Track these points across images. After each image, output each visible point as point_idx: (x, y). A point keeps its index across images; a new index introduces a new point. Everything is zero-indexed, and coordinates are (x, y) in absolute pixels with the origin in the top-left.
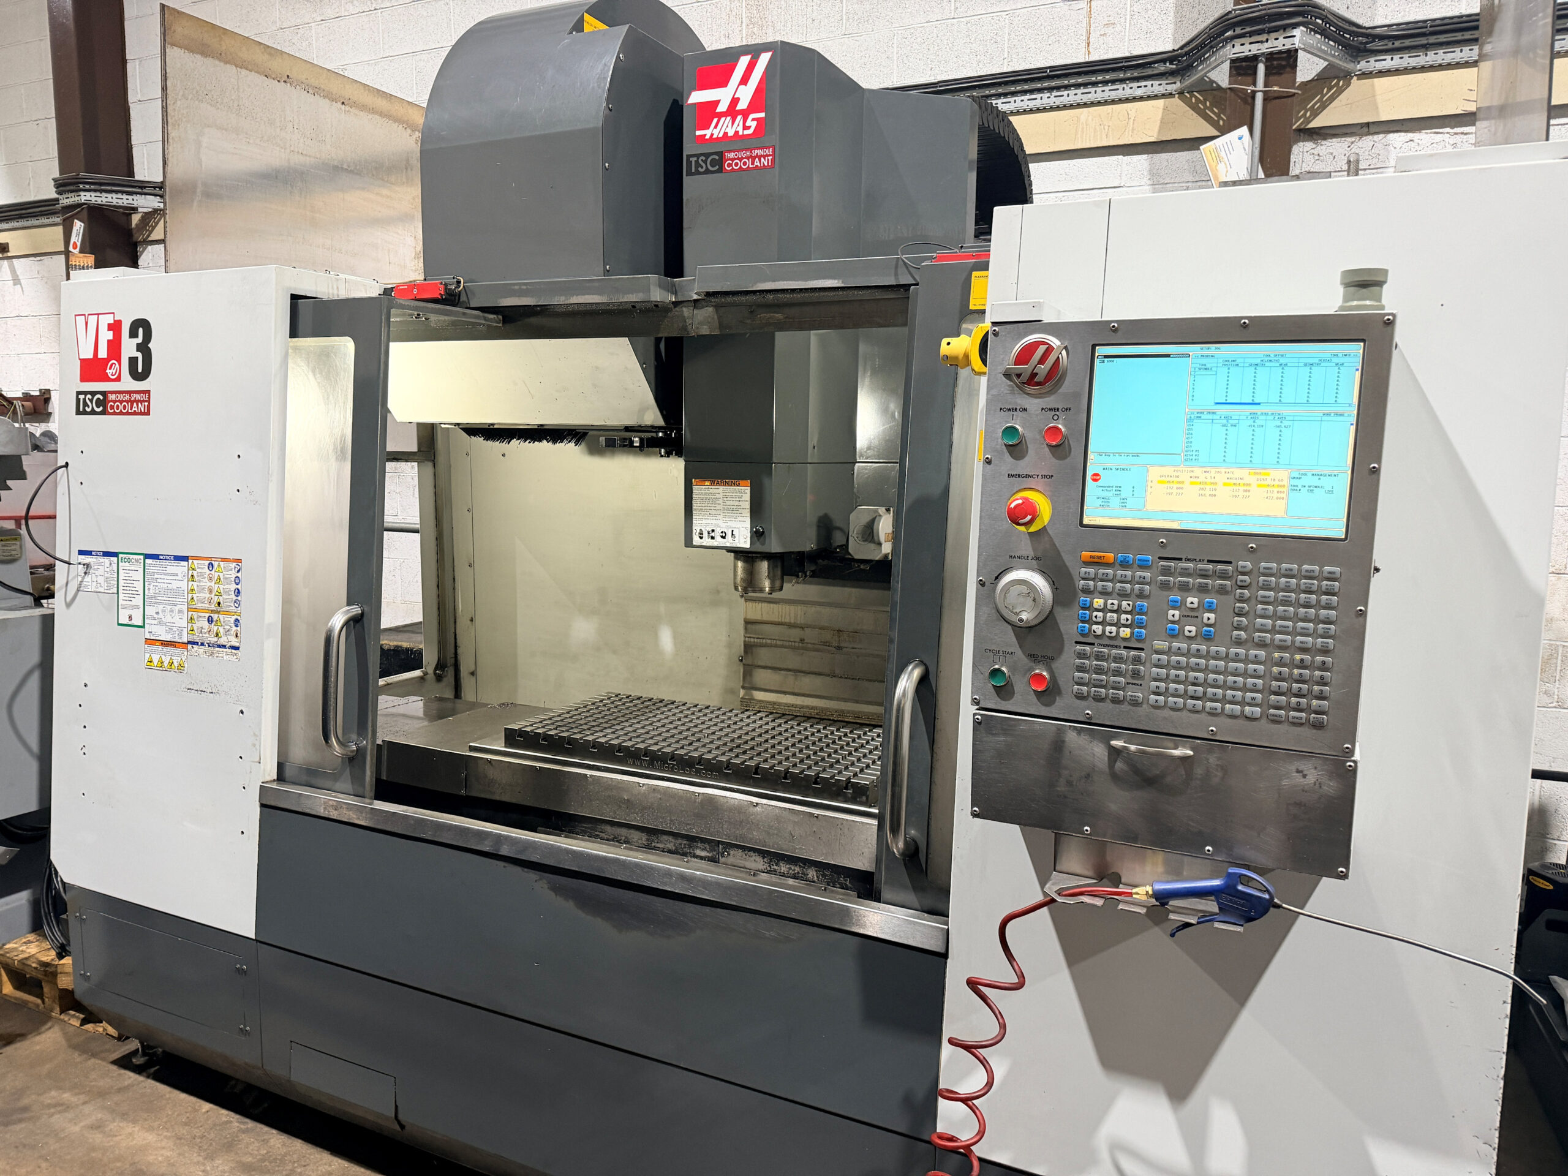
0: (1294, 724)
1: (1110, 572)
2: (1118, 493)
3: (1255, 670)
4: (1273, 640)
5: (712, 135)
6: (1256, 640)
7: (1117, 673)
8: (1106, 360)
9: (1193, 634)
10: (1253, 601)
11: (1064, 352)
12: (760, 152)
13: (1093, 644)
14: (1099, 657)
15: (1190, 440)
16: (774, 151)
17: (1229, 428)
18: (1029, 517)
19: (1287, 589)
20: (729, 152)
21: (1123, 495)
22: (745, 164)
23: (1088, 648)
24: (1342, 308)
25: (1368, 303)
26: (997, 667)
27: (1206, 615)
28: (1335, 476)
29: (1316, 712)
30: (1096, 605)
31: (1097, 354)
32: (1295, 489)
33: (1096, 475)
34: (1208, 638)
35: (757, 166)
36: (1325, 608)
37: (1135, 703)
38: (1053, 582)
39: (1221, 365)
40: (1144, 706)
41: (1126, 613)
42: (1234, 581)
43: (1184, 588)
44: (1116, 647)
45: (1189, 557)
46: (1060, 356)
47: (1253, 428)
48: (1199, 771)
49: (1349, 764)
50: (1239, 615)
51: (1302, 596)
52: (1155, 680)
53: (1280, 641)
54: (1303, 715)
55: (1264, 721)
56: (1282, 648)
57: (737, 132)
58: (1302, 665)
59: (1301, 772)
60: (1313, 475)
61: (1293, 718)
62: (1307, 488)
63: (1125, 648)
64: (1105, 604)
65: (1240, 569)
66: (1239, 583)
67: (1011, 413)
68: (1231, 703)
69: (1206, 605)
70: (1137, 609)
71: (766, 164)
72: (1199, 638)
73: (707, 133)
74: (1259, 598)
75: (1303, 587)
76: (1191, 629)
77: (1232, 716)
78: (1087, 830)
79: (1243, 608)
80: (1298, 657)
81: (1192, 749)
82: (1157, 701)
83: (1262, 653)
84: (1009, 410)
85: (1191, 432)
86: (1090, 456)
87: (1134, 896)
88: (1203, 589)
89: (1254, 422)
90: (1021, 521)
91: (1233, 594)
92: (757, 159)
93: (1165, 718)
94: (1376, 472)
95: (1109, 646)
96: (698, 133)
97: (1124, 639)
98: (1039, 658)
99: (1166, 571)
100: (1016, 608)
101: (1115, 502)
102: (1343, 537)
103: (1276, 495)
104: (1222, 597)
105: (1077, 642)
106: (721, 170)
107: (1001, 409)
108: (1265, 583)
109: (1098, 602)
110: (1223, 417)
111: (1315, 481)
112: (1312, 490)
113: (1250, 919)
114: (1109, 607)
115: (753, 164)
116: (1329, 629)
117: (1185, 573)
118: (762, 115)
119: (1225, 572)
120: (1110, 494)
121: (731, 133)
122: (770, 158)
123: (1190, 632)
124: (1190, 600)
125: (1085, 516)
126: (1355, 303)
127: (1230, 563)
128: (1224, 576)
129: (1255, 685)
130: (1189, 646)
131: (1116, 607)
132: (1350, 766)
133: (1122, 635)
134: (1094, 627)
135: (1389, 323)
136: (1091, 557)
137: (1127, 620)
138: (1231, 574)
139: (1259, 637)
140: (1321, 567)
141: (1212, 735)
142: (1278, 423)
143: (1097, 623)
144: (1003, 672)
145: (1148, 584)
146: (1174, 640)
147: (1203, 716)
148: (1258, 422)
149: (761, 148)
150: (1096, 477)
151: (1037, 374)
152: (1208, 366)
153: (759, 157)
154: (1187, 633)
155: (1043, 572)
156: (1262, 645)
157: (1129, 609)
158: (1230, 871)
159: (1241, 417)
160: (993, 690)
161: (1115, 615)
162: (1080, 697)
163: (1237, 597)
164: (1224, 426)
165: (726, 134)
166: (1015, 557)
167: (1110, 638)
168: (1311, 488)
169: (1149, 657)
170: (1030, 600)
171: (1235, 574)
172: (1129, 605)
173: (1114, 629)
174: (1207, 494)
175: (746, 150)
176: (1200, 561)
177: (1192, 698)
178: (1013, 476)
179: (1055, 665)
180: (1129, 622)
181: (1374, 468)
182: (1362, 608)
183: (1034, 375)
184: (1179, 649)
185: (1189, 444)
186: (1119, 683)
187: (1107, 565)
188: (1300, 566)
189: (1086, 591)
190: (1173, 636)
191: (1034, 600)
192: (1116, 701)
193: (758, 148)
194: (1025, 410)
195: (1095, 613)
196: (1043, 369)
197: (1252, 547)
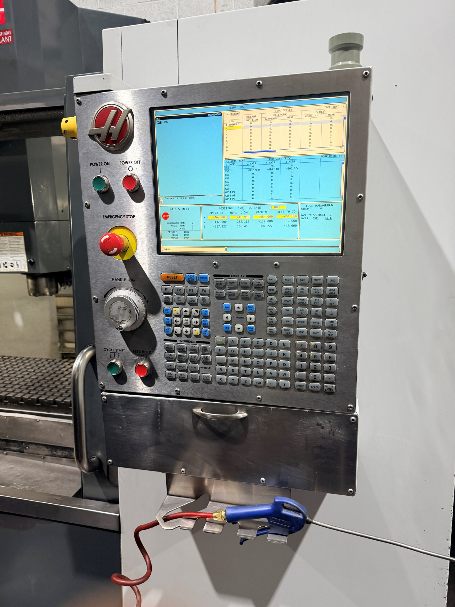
0: (313, 391)
1: (182, 287)
2: (183, 227)
3: (284, 354)
4: (294, 332)
6: (283, 332)
7: (193, 361)
8: (162, 121)
9: (241, 330)
10: (279, 305)
11: (130, 115)
12: (4, 33)
13: (176, 341)
14: (181, 350)
15: (228, 184)
16: (12, 32)
17: (255, 172)
18: (115, 249)
19: (302, 294)
21: (186, 229)
23: (173, 344)
24: (331, 69)
25: (350, 62)
26: (114, 361)
27: (249, 316)
28: (332, 205)
29: (328, 383)
30: (175, 313)
31: (155, 117)
32: (305, 218)
34: (251, 333)
35: (3, 42)
36: (329, 307)
37: (207, 381)
38: (145, 297)
39: (244, 120)
40: (213, 383)
41: (195, 317)
42: (266, 290)
43: (233, 298)
44: (191, 342)
45: (234, 274)
46: (127, 118)
47: (272, 171)
48: (252, 427)
49: (352, 418)
50: (271, 315)
51: (313, 298)
52: (219, 364)
53: (300, 332)
54: (319, 384)
55: (292, 390)
56: (302, 337)
58: (316, 349)
59: (320, 425)
60: (316, 206)
61: (312, 387)
62: (312, 216)
63: (197, 342)
64: (181, 311)
65: (269, 281)
66: (269, 292)
67: (99, 167)
68: (269, 378)
69: (248, 309)
70: (203, 314)
71: (8, 41)
72: (245, 333)
74: (283, 302)
75: (313, 292)
76: (239, 327)
77: (271, 388)
78: (183, 471)
79: (273, 310)
80: (313, 343)
81: (247, 412)
82: (221, 379)
83: (288, 342)
85: (228, 177)
86: (160, 199)
87: (214, 519)
88: (245, 298)
89: (272, 166)
90: (110, 252)
91: (265, 301)
92: (3, 38)
93: (228, 391)
94: (361, 200)
95: (186, 341)
97: (196, 336)
98: (141, 353)
99: (219, 286)
100: (118, 319)
101: (181, 234)
102: (340, 252)
103: (291, 223)
104: (260, 303)
105: (165, 340)
107: (91, 164)
108: (287, 290)
109: (177, 310)
110: (249, 164)
111: (317, 210)
112: (316, 218)
113: (291, 533)
114: (184, 313)
115: (1, 41)
116: (333, 322)
117: (232, 286)
118: (3, 10)
119: (259, 284)
120: (177, 228)
122: (10, 37)
123: (239, 329)
124: (237, 305)
125: (162, 246)
126: (340, 64)
127: (262, 277)
128: (258, 287)
129: (285, 364)
130: (239, 339)
131: (188, 314)
132: (353, 420)
133: (194, 333)
134: (176, 328)
135: (367, 77)
136: (168, 277)
137: (197, 322)
138: (263, 285)
139: (285, 330)
140: (325, 277)
141: (259, 401)
142: (289, 166)
143: (177, 326)
144: (117, 365)
145: (209, 295)
146: (229, 335)
147: (252, 388)
148: (275, 166)
149: (4, 31)
151: (111, 134)
152: (236, 122)
154: (237, 330)
155: (136, 290)
156: (287, 336)
157: (197, 314)
158: (276, 500)
159: (263, 163)
160: (112, 378)
161: (188, 319)
162: (171, 379)
163: (268, 302)
164: (251, 170)
166: (116, 280)
167: (187, 336)
168: (316, 216)
169: (213, 348)
170: (127, 312)
171: (266, 285)
172: (197, 311)
173: (188, 329)
174: (243, 226)
176: (241, 276)
177: (244, 376)
178: (106, 217)
179: (154, 357)
180: (198, 324)
181: (360, 196)
182: (356, 306)
183: (109, 135)
184: (233, 341)
185: (228, 187)
186: (195, 368)
187: (182, 283)
188: (310, 277)
189: (168, 303)
190: (229, 332)
191: (130, 312)
192: (195, 380)
194: (108, 164)
195: (175, 319)
196: (116, 128)
197: (276, 264)
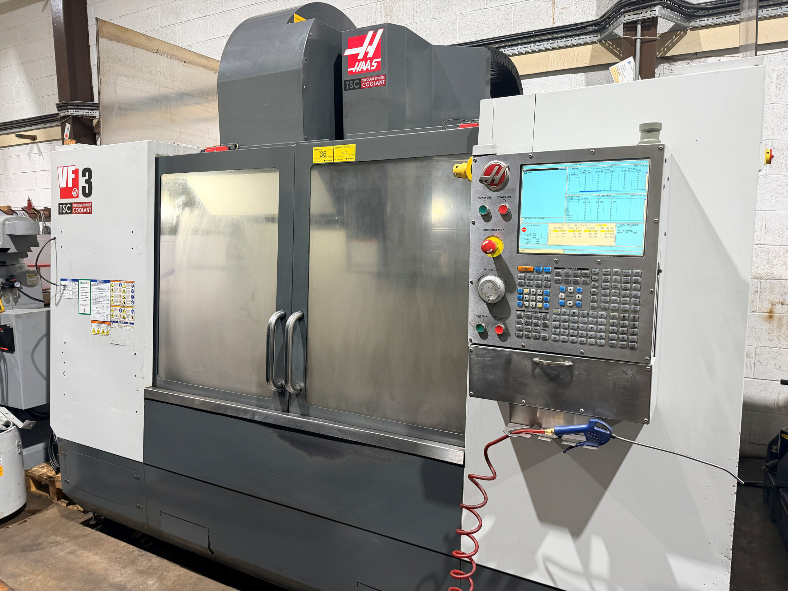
0: (621, 348)
1: (532, 275)
2: (535, 237)
3: (601, 322)
4: (609, 307)
5: (356, 70)
6: (602, 307)
7: (536, 325)
8: (527, 172)
9: (571, 305)
10: (600, 288)
11: (507, 169)
12: (379, 78)
13: (525, 311)
14: (528, 317)
15: (568, 210)
16: (385, 77)
17: (587, 203)
18: (491, 250)
19: (616, 281)
20: (364, 78)
21: (537, 238)
22: (372, 84)
23: (522, 313)
24: (640, 143)
25: (652, 140)
26: (480, 323)
27: (577, 295)
28: (638, 225)
29: (631, 342)
30: (525, 292)
31: (523, 170)
32: (619, 232)
33: (525, 228)
34: (579, 307)
35: (377, 85)
36: (634, 290)
37: (545, 339)
38: (505, 281)
39: (582, 173)
40: (549, 341)
41: (540, 295)
42: (590, 278)
43: (567, 283)
44: (535, 312)
45: (569, 267)
46: (505, 171)
47: (598, 203)
48: (576, 372)
49: (648, 367)
50: (593, 295)
51: (623, 284)
52: (554, 328)
53: (613, 307)
54: (625, 343)
55: (606, 346)
56: (614, 310)
57: (367, 69)
58: (624, 319)
59: (625, 372)
60: (627, 225)
61: (621, 345)
62: (625, 232)
63: (539, 312)
64: (530, 291)
65: (593, 272)
66: (593, 279)
67: (483, 199)
68: (590, 338)
69: (577, 291)
70: (545, 293)
71: (382, 84)
72: (574, 306)
73: (353, 69)
74: (602, 286)
75: (623, 280)
76: (570, 303)
77: (591, 345)
78: (524, 402)
79: (595, 291)
80: (622, 315)
81: (572, 362)
82: (555, 338)
83: (605, 313)
84: (482, 198)
85: (568, 206)
86: (521, 219)
87: (546, 433)
88: (576, 283)
89: (599, 200)
90: (488, 252)
91: (590, 285)
92: (377, 82)
93: (559, 346)
94: (657, 222)
95: (532, 312)
96: (349, 70)
97: (539, 308)
98: (499, 319)
99: (558, 275)
100: (487, 294)
101: (533, 241)
102: (643, 255)
103: (610, 236)
104: (586, 286)
105: (517, 310)
106: (360, 87)
107: (479, 197)
108: (605, 279)
109: (527, 290)
110: (583, 198)
111: (628, 228)
112: (627, 233)
113: (601, 444)
114: (532, 292)
115: (375, 84)
116: (637, 300)
117: (567, 275)
118: (380, 60)
119: (586, 274)
120: (531, 237)
121: (365, 69)
122: (384, 80)
123: (570, 304)
124: (569, 288)
125: (519, 249)
126: (646, 140)
127: (588, 269)
128: (585, 276)
129: (602, 329)
130: (569, 311)
131: (534, 293)
132: (648, 369)
133: (538, 306)
134: (525, 302)
135: (662, 150)
136: (523, 268)
137: (540, 299)
138: (589, 275)
139: (603, 305)
140: (632, 270)
141: (582, 354)
142: (610, 200)
143: (526, 301)
144: (483, 326)
145: (550, 281)
146: (563, 308)
147: (578, 345)
148: (601, 200)
149: (380, 76)
150: (524, 230)
151: (494, 180)
152: (576, 173)
153: (379, 80)
154: (568, 304)
155: (500, 277)
156: (605, 309)
157: (541, 293)
158: (591, 420)
159: (592, 198)
160: (478, 335)
161: (534, 296)
162: (519, 337)
163: (592, 286)
164: (584, 202)
165: (362, 69)
166: (487, 270)
167: (533, 308)
168: (627, 232)
169: (551, 316)
170: (494, 290)
171: (591, 275)
172: (541, 291)
173: (534, 303)
174: (577, 236)
175: (372, 77)
176: (574, 269)
177: (572, 336)
178: (485, 230)
179: (507, 322)
180: (541, 300)
181: (656, 220)
182: (652, 290)
183: (493, 181)
184: (565, 312)
185: (568, 212)
186: (537, 329)
187: (531, 272)
188: (622, 270)
189: (521, 285)
190: (562, 306)
191: (496, 290)
192: (536, 338)
193: (378, 76)
194: (490, 198)
195: (525, 296)
196: (498, 177)
197: (598, 262)
